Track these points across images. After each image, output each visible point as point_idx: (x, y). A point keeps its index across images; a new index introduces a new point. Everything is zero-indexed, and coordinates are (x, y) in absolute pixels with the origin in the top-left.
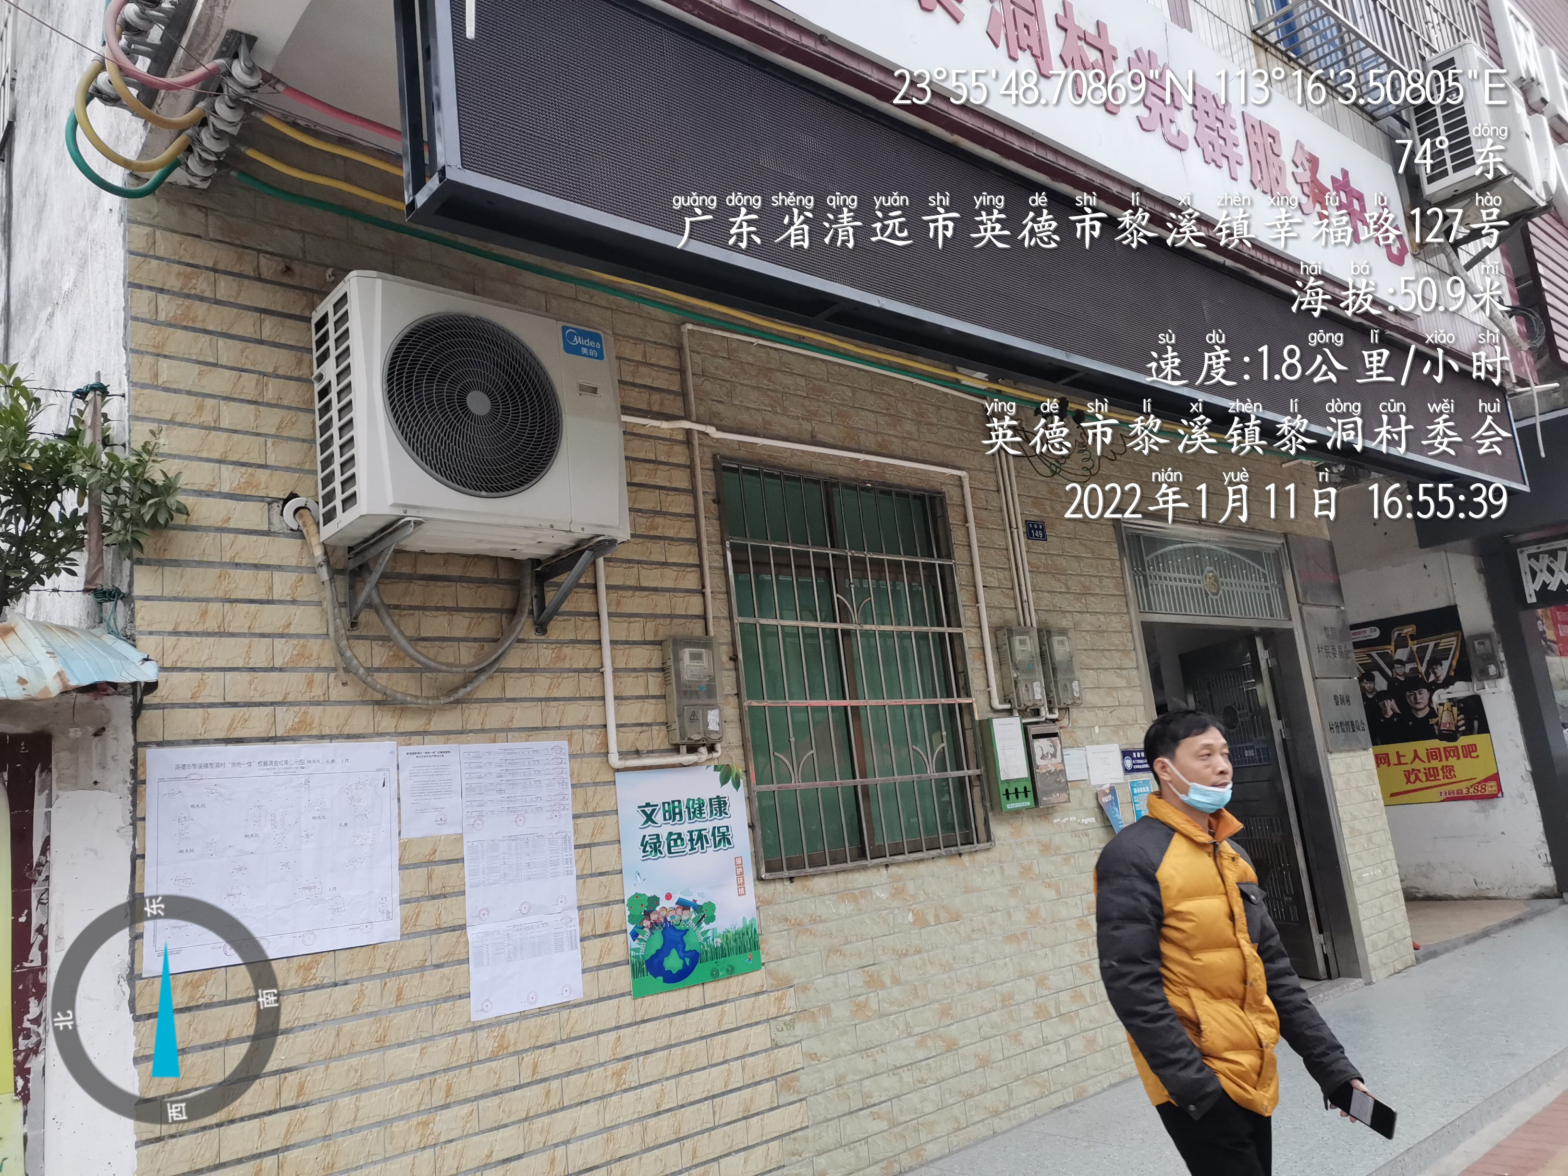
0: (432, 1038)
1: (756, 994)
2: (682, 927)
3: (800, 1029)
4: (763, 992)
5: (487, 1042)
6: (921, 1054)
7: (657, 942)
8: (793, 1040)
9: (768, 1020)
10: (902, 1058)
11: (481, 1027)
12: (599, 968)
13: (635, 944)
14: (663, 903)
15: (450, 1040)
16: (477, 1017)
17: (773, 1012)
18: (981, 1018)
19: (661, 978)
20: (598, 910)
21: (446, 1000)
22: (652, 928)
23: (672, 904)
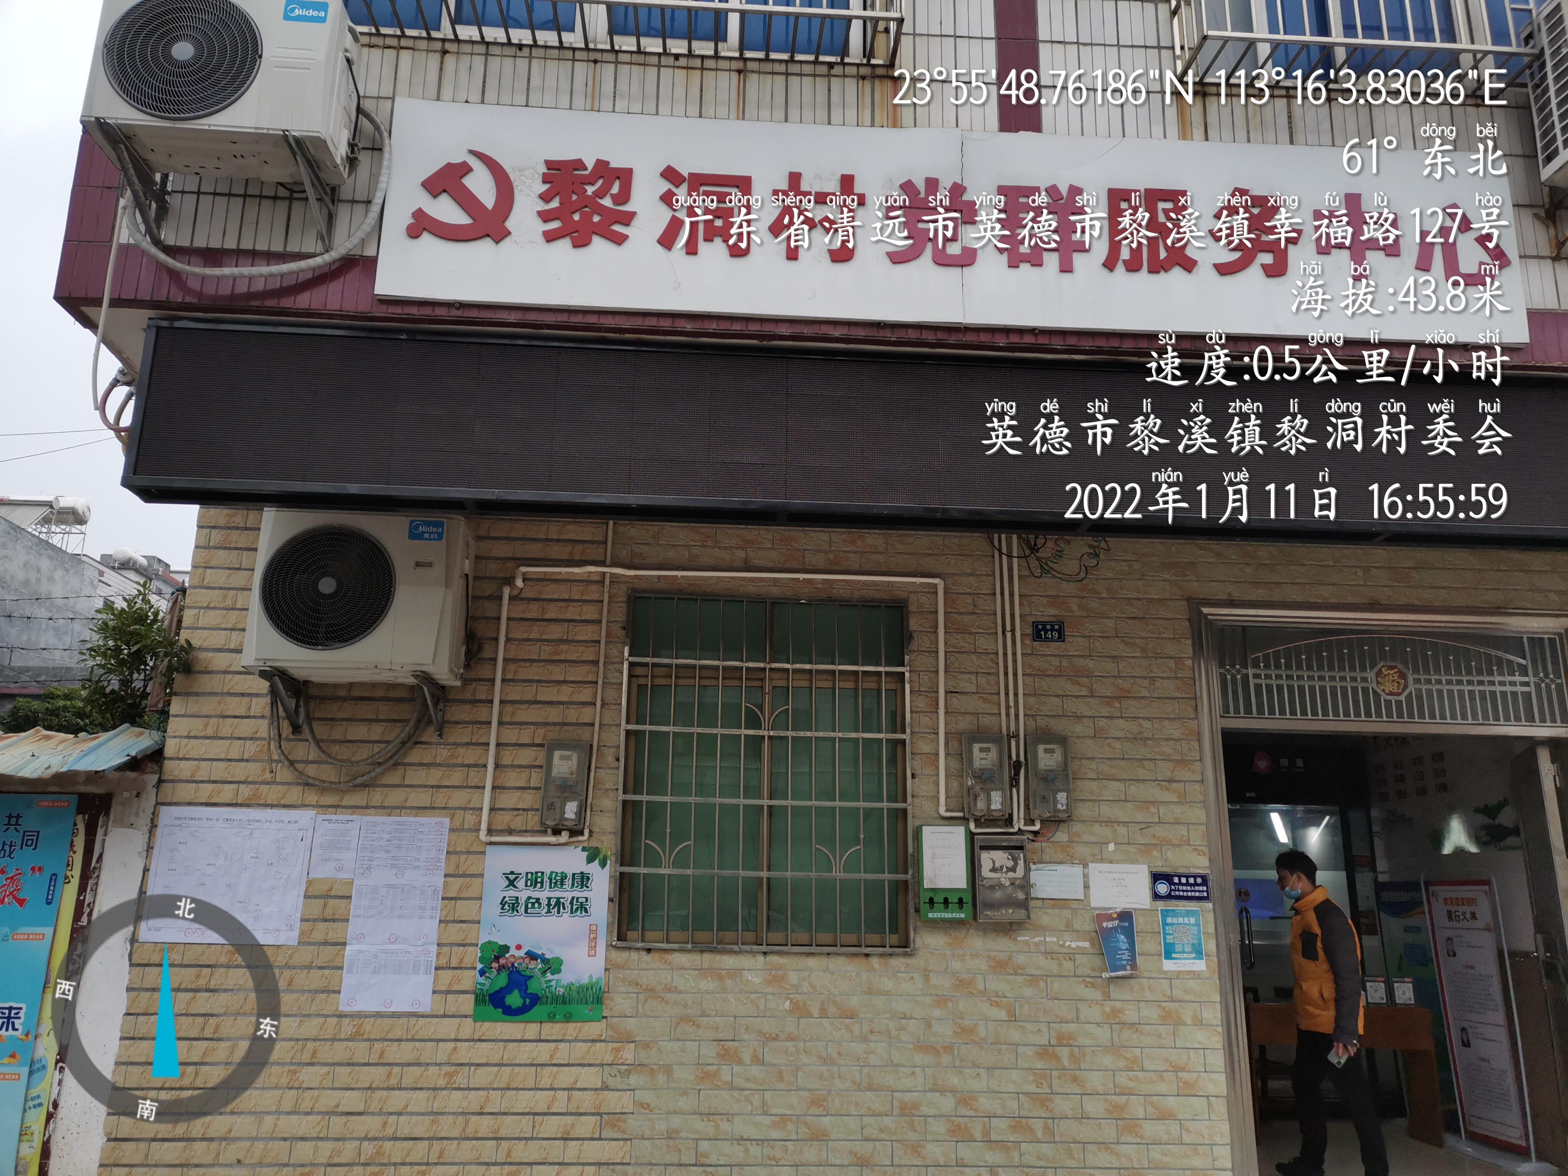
0: (309, 1015)
1: (594, 1041)
2: (528, 973)
3: (634, 1080)
4: (601, 1041)
5: (348, 1028)
6: (775, 1134)
7: (502, 981)
8: (625, 1087)
9: (602, 1065)
10: (750, 1132)
11: (346, 1016)
12: (448, 992)
13: (481, 980)
14: (513, 951)
15: (322, 1020)
16: (343, 1008)
17: (608, 1058)
18: (867, 1120)
19: (500, 1010)
20: (455, 949)
21: (323, 992)
22: (499, 970)
23: (521, 953)
